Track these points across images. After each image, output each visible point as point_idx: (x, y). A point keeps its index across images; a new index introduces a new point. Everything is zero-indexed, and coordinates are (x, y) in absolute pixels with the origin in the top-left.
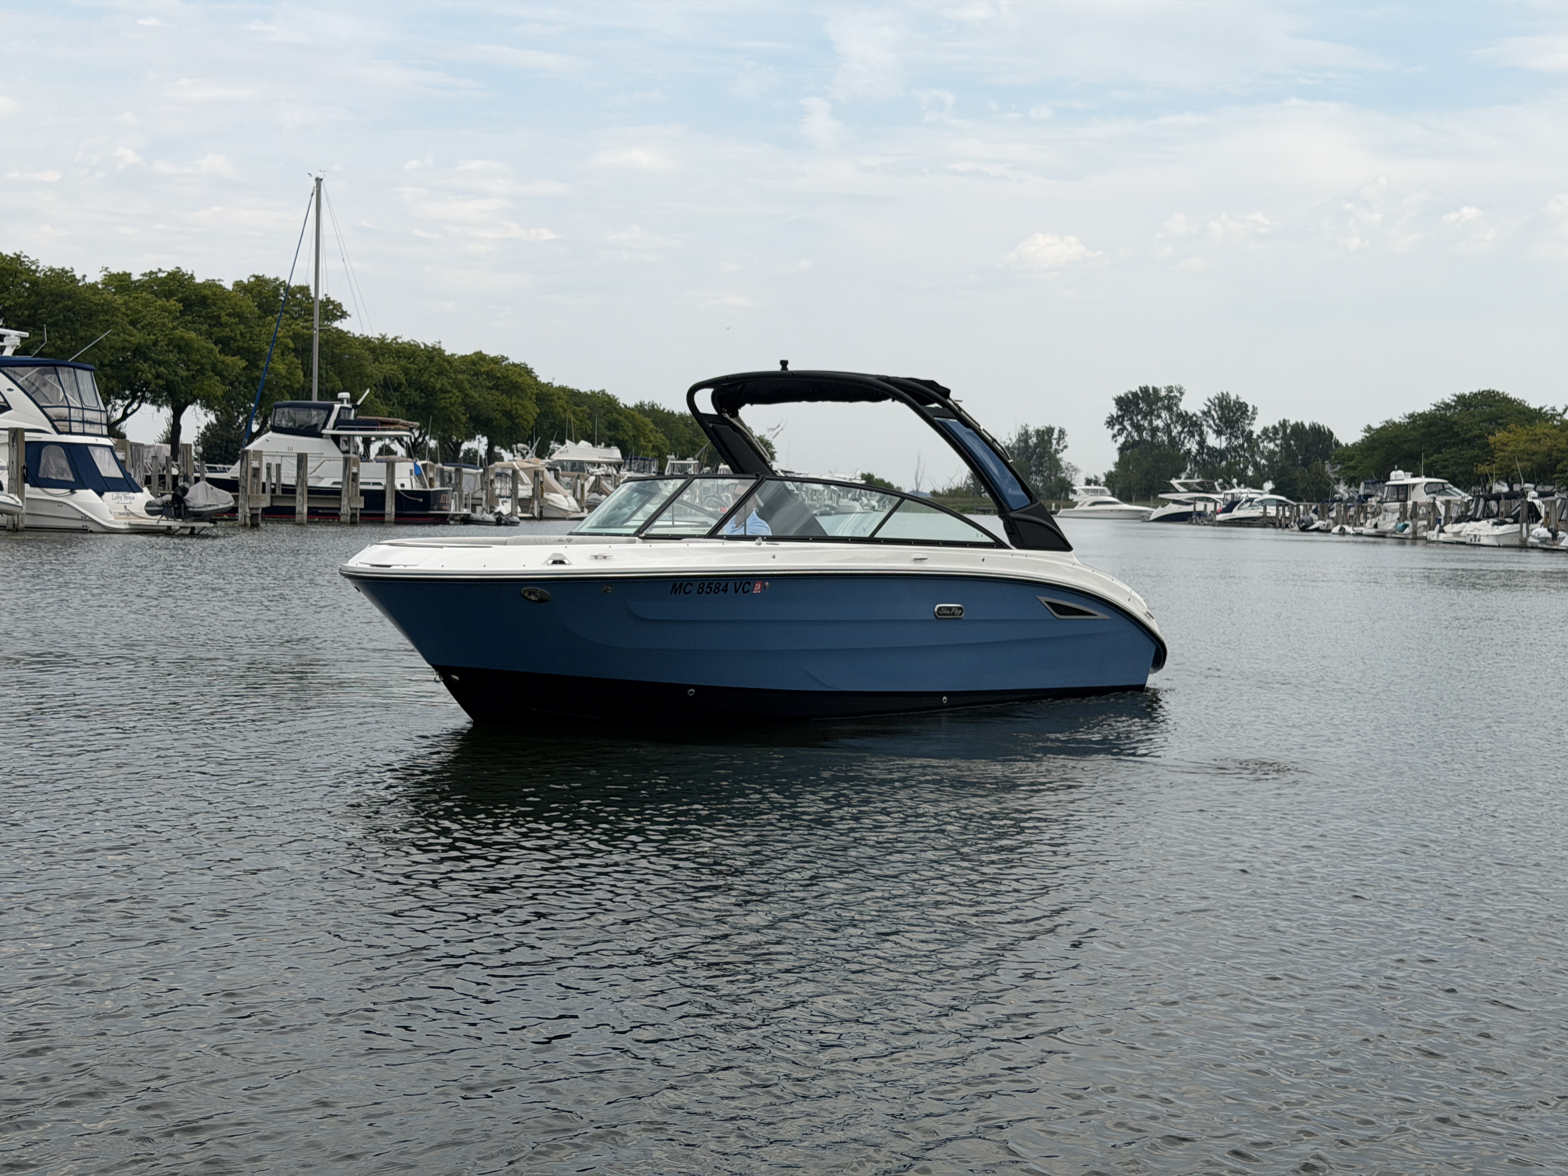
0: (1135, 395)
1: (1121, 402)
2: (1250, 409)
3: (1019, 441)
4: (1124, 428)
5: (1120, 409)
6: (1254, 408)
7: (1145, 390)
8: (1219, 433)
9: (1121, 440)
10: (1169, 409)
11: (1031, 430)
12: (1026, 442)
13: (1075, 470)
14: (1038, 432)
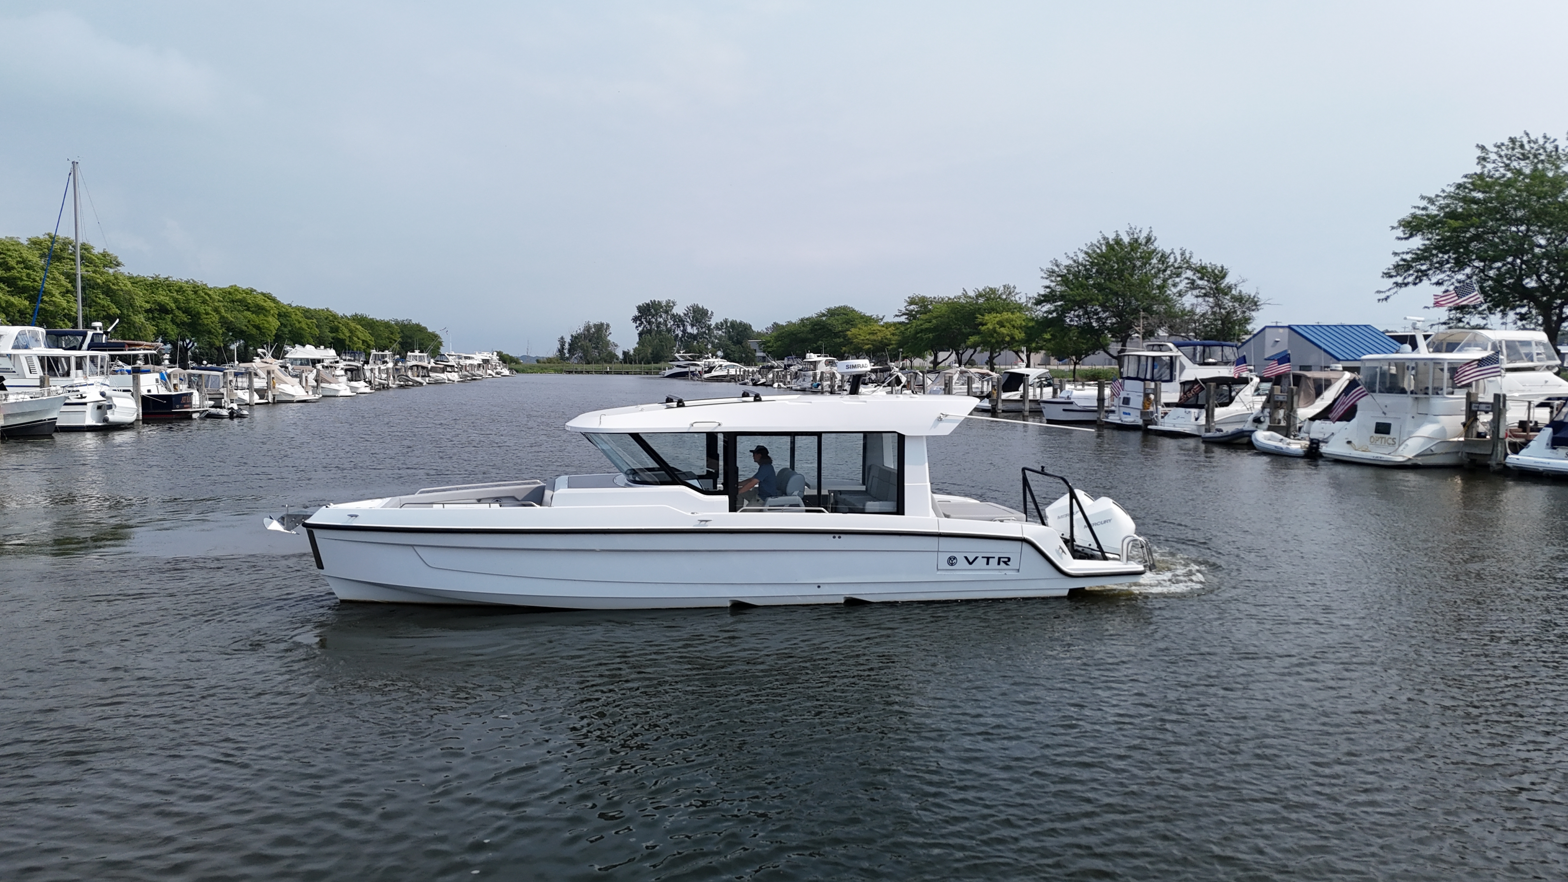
0: (648, 305)
1: (639, 308)
2: (710, 313)
3: (584, 330)
4: (642, 323)
5: (640, 312)
6: (712, 313)
7: (653, 303)
8: (692, 326)
9: (640, 329)
10: (666, 312)
11: (591, 324)
12: (588, 331)
13: (616, 346)
14: (595, 325)
